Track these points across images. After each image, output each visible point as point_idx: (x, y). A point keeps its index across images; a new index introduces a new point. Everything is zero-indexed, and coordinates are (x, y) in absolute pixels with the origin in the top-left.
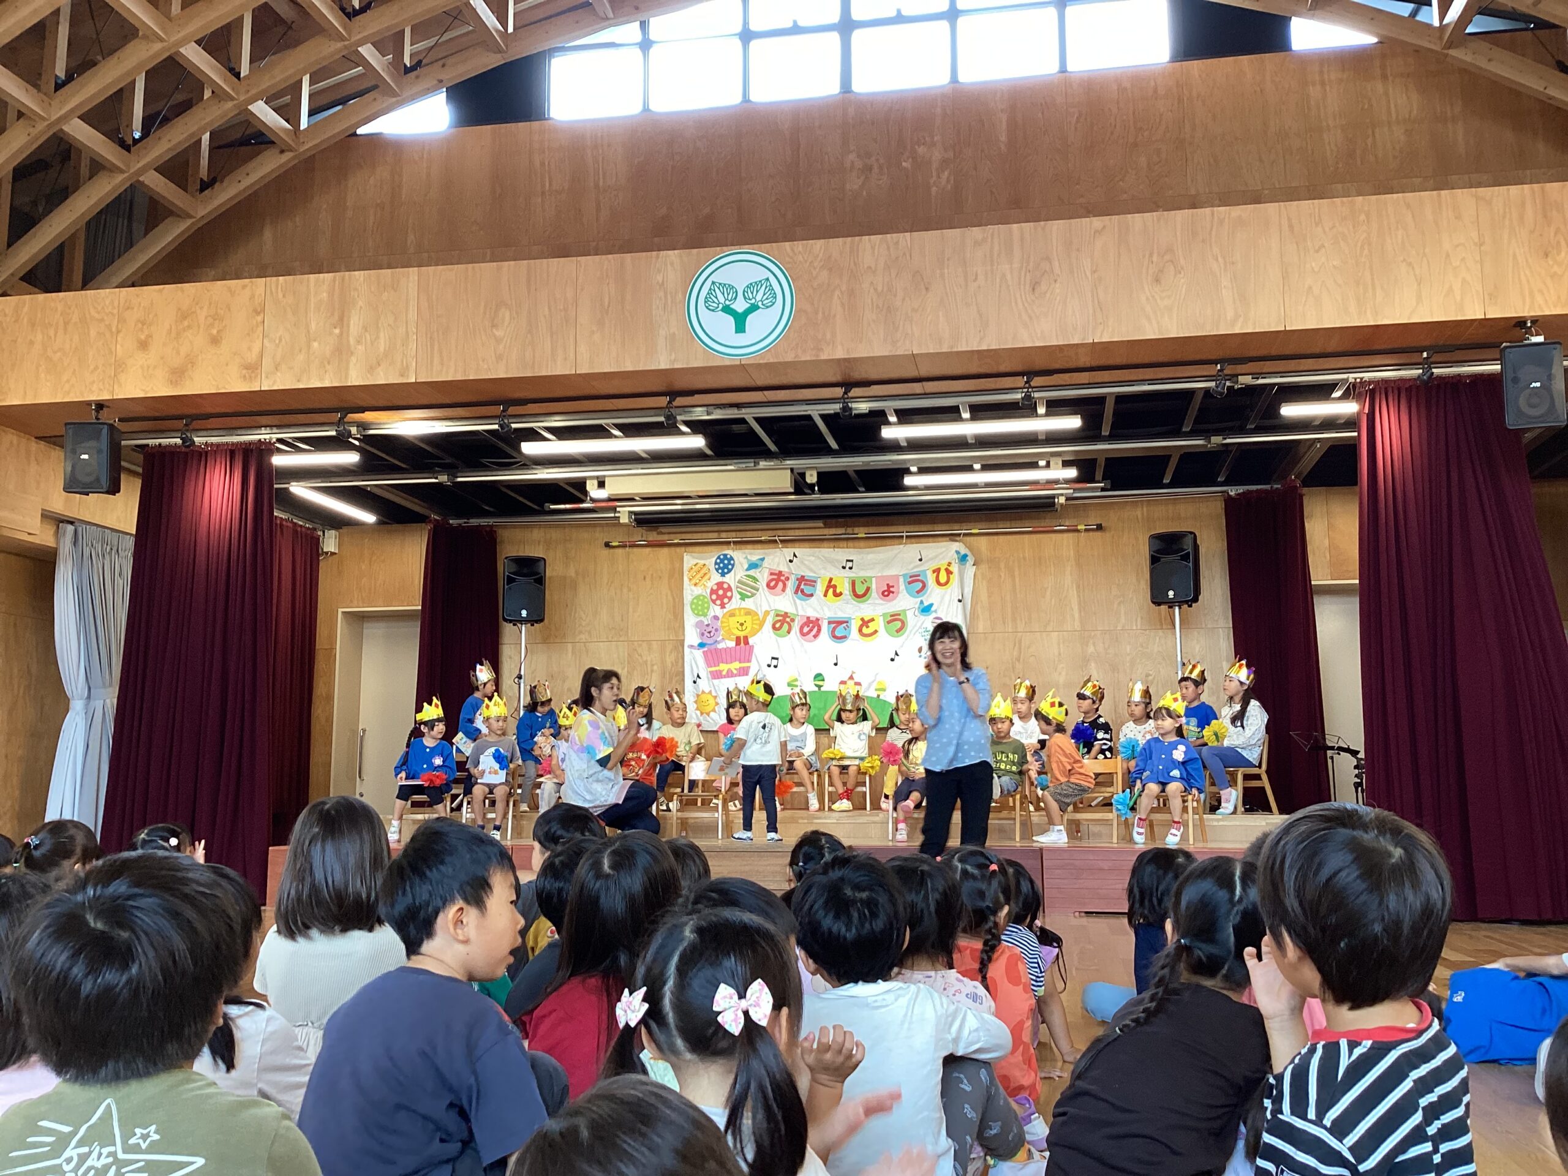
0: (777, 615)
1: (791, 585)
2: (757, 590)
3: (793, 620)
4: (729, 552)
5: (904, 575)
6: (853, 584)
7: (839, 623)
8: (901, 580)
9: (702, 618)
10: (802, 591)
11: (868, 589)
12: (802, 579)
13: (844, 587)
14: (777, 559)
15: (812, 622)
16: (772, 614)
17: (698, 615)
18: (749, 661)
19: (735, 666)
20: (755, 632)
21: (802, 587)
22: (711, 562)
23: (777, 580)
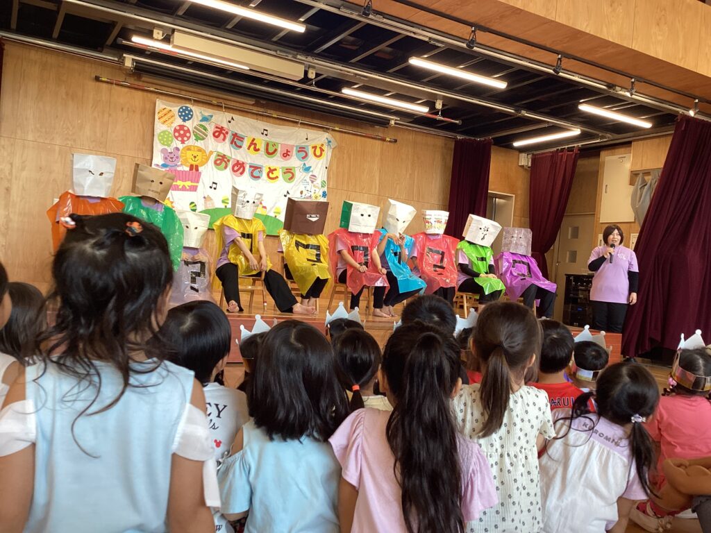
0: (219, 155)
1: (229, 137)
2: (207, 136)
3: (229, 161)
4: (190, 106)
5: (297, 146)
6: (268, 145)
7: (256, 168)
8: (295, 148)
9: (166, 147)
10: (235, 143)
11: (276, 150)
12: (235, 135)
13: (261, 146)
14: (221, 118)
15: (240, 164)
16: (215, 154)
17: (163, 144)
18: (198, 182)
19: (188, 184)
20: (203, 163)
21: (235, 140)
22: (175, 110)
23: (220, 133)
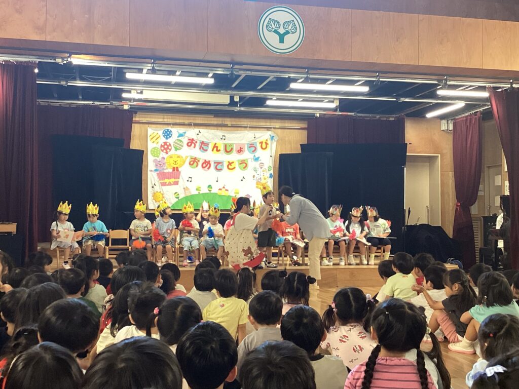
0: (192, 158)
1: (198, 145)
2: (182, 146)
3: (199, 161)
4: (170, 128)
5: (247, 144)
6: (226, 146)
7: (219, 163)
8: (246, 146)
9: (156, 158)
10: (203, 148)
11: (232, 149)
12: (202, 143)
13: (221, 147)
14: (192, 133)
15: (207, 162)
16: (189, 158)
17: (155, 156)
18: (179, 178)
19: (172, 180)
20: (181, 166)
21: (203, 146)
22: (161, 133)
23: (191, 142)
